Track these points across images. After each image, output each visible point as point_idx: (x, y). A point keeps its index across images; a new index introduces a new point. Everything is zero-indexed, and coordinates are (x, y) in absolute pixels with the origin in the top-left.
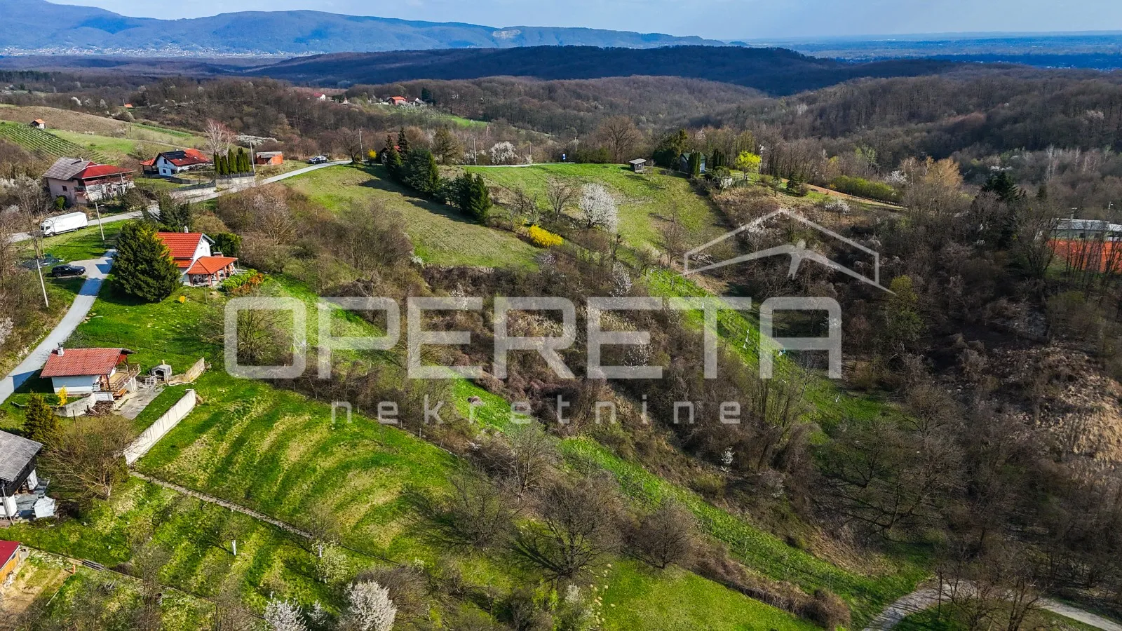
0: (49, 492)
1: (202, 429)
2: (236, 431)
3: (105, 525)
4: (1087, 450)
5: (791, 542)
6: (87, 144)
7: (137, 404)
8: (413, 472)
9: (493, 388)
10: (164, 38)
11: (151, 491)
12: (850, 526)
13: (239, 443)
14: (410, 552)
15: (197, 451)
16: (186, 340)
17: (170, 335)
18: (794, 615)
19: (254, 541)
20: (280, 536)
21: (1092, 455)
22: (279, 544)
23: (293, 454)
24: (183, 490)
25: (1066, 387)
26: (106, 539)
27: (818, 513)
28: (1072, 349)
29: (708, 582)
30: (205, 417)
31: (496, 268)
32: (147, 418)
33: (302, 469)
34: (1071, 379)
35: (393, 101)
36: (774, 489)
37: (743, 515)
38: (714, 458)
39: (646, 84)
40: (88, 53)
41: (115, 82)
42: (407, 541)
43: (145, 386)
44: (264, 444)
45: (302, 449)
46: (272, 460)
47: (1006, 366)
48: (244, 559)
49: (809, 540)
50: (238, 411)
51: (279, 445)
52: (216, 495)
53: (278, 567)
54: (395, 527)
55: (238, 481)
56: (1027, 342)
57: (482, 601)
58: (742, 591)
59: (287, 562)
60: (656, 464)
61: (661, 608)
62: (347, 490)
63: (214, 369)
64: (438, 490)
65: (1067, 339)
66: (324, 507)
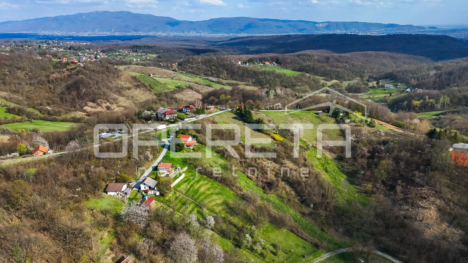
0: (158, 190)
1: (185, 182)
2: (191, 183)
3: (167, 198)
4: (421, 219)
5: (322, 230)
6: (164, 83)
7: (174, 175)
8: (227, 197)
9: (253, 180)
10: (191, 28)
11: (175, 193)
12: (342, 229)
13: (192, 186)
14: (222, 213)
15: (184, 187)
16: (184, 161)
17: (181, 160)
18: (312, 245)
19: (192, 206)
20: (197, 205)
21: (421, 221)
22: (196, 207)
23: (202, 190)
24: (180, 194)
25: (423, 200)
26: (167, 201)
27: (334, 224)
28: (430, 189)
29: (292, 234)
30: (186, 179)
31: (262, 146)
32: (176, 178)
33: (204, 193)
34: (425, 198)
35: (265, 63)
36: (322, 216)
37: (312, 221)
38: (308, 205)
39: (371, 56)
40: (165, 34)
41: (173, 50)
42: (222, 211)
43: (175, 171)
44: (197, 186)
45: (204, 188)
46: (198, 190)
47: (409, 191)
48: (190, 209)
49: (328, 230)
50: (192, 179)
51: (200, 187)
52: (186, 196)
53: (196, 211)
54: (220, 208)
55: (191, 193)
56: (418, 185)
57: (235, 226)
58: (300, 237)
59: (197, 211)
60: (292, 205)
61: (277, 236)
62: (212, 199)
63: (189, 169)
64: (231, 202)
65: (430, 186)
66: (206, 202)
